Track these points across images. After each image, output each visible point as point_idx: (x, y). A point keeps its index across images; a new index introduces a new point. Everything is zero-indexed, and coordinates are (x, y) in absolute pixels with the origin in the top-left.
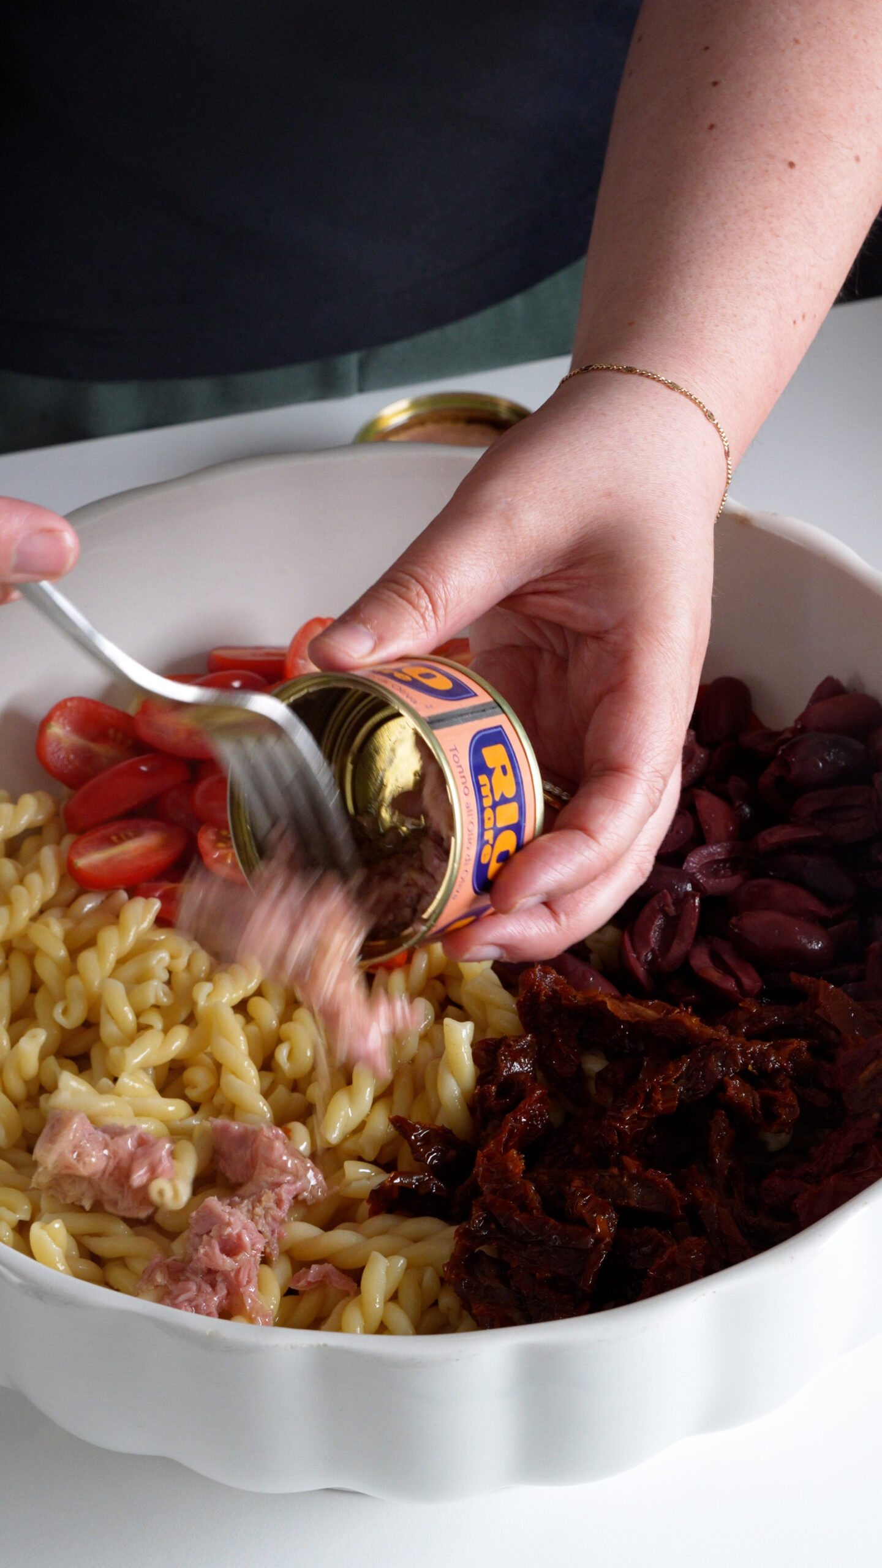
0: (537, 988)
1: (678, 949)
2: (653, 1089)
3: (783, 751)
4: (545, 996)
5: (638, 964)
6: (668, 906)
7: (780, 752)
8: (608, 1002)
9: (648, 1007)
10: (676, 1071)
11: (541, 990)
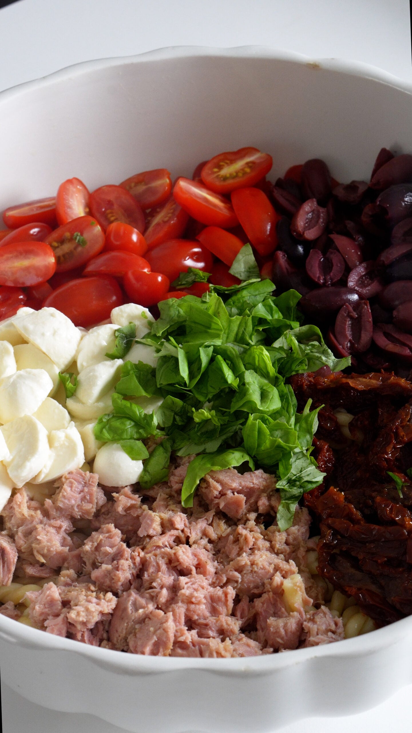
0: (301, 382)
1: (365, 337)
2: (397, 428)
3: (380, 201)
4: (306, 386)
5: (344, 351)
6: (352, 313)
7: (378, 203)
8: (349, 382)
9: (370, 378)
10: (407, 415)
11: (303, 383)
